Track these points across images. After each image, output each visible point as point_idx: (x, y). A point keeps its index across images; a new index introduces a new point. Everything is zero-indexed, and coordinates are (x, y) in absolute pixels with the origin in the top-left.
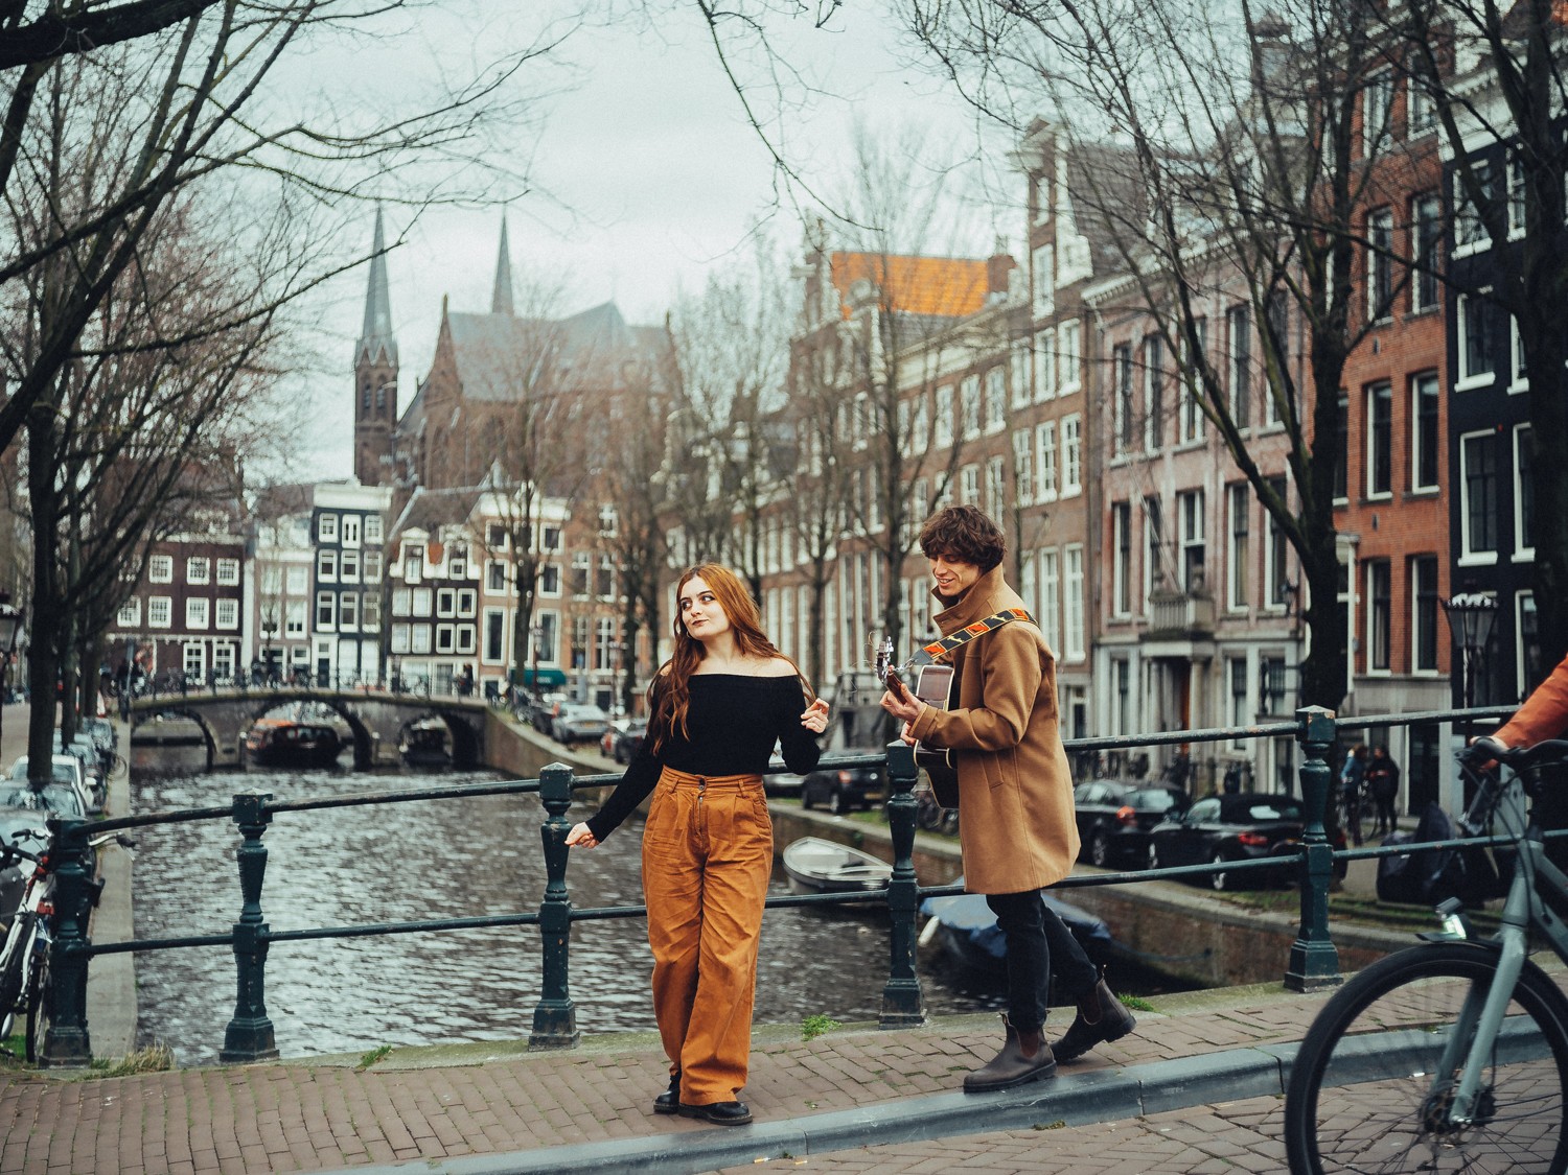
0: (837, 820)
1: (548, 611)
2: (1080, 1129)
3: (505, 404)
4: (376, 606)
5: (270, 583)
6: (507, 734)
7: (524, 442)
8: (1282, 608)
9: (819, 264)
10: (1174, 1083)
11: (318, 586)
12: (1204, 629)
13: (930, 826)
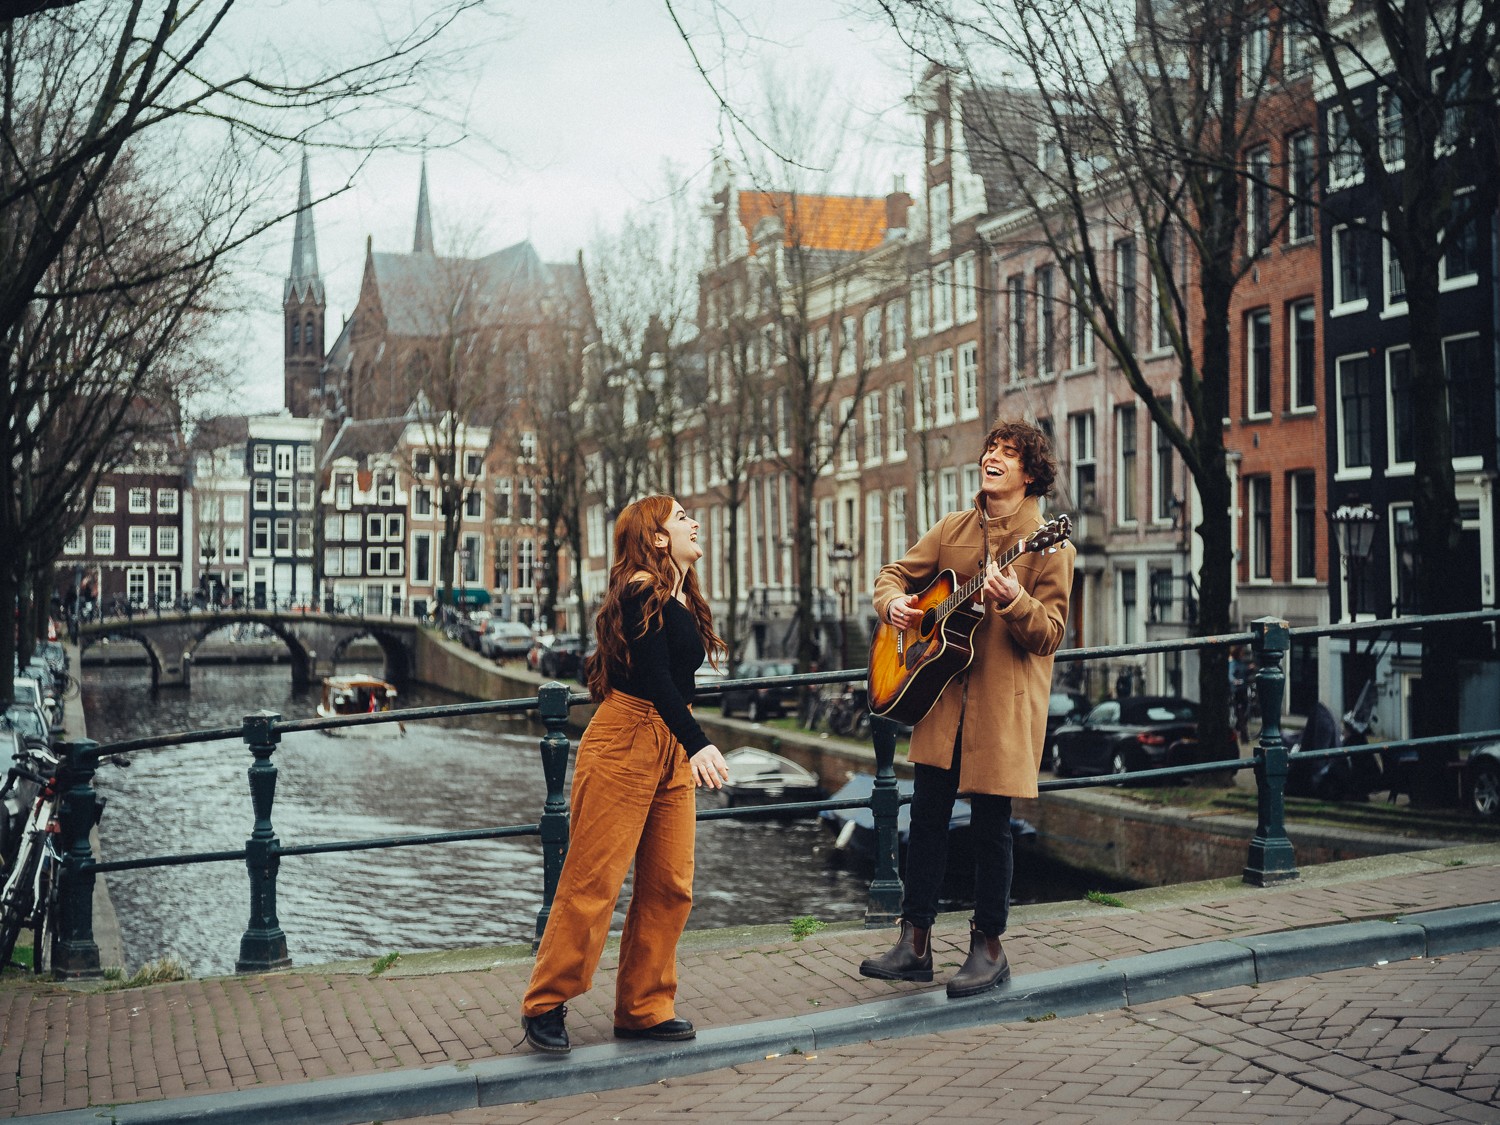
0: (756, 727)
1: (472, 534)
2: (1071, 1020)
3: (429, 338)
4: (309, 532)
5: (208, 510)
6: (437, 651)
7: (448, 376)
8: (1169, 522)
9: (727, 203)
10: (1157, 975)
11: (253, 514)
12: (1095, 542)
13: (843, 731)
